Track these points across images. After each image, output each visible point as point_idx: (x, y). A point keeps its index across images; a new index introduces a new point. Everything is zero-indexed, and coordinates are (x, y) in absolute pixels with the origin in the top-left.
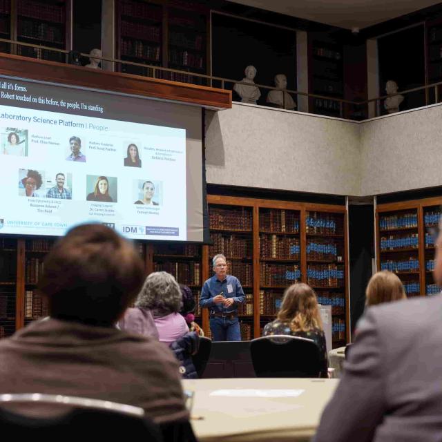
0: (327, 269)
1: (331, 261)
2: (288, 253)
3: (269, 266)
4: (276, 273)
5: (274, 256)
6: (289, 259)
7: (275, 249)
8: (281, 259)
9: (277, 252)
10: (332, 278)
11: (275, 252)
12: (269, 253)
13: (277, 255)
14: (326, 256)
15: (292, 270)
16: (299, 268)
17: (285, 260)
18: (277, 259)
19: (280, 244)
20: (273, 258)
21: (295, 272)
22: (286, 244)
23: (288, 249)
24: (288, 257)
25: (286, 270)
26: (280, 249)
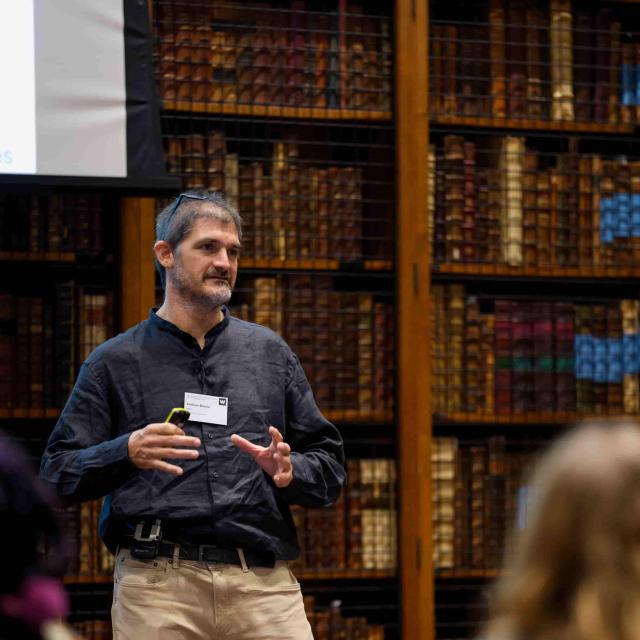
2: (589, 234)
3: (486, 307)
4: (527, 343)
5: (513, 253)
6: (597, 265)
7: (514, 213)
8: (552, 268)
9: (525, 230)
11: (514, 233)
12: (486, 237)
13: (525, 247)
17: (572, 272)
18: (529, 271)
19: (542, 186)
20: (507, 265)
21: (626, 340)
22: (577, 186)
23: (589, 214)
24: (590, 255)
25: (576, 330)
26: (543, 216)
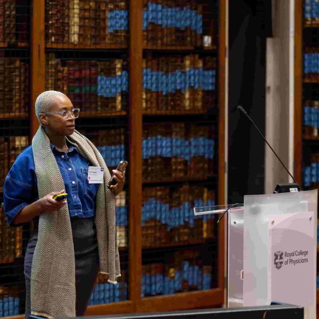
0: (183, 67)
1: (189, 48)
2: (104, 29)
3: (64, 64)
4: (79, 80)
5: (75, 38)
6: (107, 44)
7: (76, 20)
8: (89, 44)
9: (80, 27)
10: (193, 91)
11: (76, 29)
12: (63, 30)
13: (80, 35)
14: (180, 34)
15: (109, 72)
16: (125, 68)
17: (98, 47)
18: (82, 47)
19: (87, 7)
20: (73, 44)
21: (117, 77)
22: (99, 7)
23: (104, 20)
24: (104, 39)
25: (97, 74)
26: (87, 21)
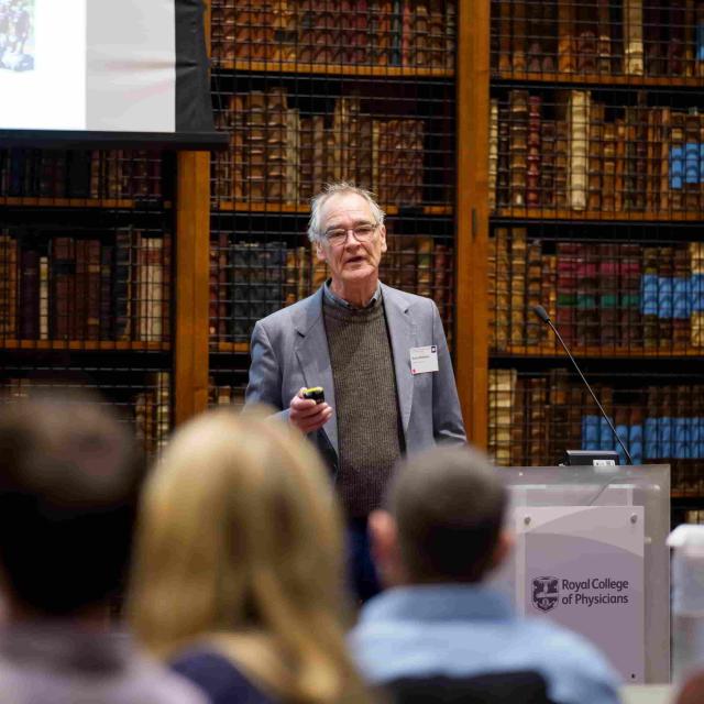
2: (657, 181)
3: (548, 249)
4: (595, 282)
5: (578, 199)
6: (665, 211)
7: (578, 161)
8: (617, 211)
9: (590, 177)
11: (578, 180)
13: (589, 194)
15: (675, 269)
17: (637, 216)
18: (592, 215)
19: (608, 136)
20: (571, 209)
21: (694, 278)
22: (645, 136)
23: (657, 163)
24: (658, 200)
25: (641, 270)
26: (608, 164)
